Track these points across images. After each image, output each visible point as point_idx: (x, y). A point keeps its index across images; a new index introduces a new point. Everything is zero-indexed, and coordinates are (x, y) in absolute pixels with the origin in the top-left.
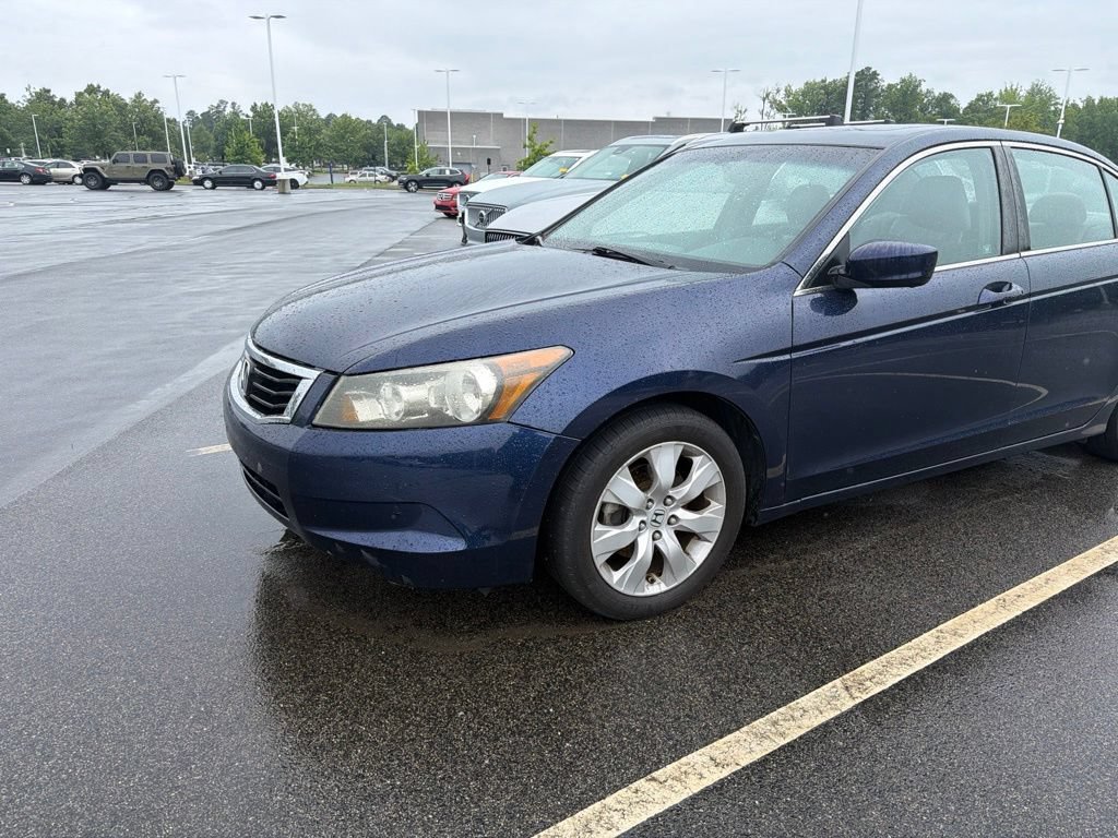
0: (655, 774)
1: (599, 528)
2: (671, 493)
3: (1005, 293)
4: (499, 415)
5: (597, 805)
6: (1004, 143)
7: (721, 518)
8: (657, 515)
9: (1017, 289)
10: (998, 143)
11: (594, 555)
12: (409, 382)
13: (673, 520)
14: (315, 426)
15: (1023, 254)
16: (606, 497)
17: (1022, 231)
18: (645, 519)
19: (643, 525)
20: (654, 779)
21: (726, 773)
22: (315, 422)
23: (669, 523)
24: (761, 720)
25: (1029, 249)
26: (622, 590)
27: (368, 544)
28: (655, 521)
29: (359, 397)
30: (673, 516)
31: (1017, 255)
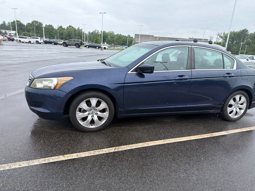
0: (64, 155)
1: (78, 112)
2: (96, 108)
3: (184, 78)
4: (57, 88)
5: (50, 158)
6: (192, 46)
7: (108, 115)
8: (93, 112)
9: (187, 77)
10: (191, 46)
11: (77, 118)
12: (45, 81)
13: (97, 114)
14: (30, 87)
15: (192, 70)
16: (79, 107)
17: (193, 65)
18: (90, 112)
19: (89, 114)
20: (64, 156)
21: (77, 157)
22: (30, 86)
23: (96, 114)
24: (93, 151)
25: (195, 69)
26: (84, 126)
27: (35, 109)
28: (92, 113)
29: (37, 83)
30: (97, 113)
31: (190, 70)
